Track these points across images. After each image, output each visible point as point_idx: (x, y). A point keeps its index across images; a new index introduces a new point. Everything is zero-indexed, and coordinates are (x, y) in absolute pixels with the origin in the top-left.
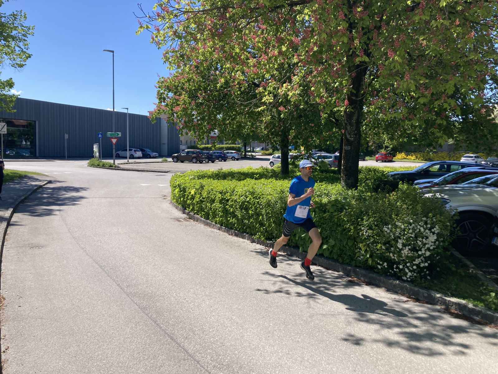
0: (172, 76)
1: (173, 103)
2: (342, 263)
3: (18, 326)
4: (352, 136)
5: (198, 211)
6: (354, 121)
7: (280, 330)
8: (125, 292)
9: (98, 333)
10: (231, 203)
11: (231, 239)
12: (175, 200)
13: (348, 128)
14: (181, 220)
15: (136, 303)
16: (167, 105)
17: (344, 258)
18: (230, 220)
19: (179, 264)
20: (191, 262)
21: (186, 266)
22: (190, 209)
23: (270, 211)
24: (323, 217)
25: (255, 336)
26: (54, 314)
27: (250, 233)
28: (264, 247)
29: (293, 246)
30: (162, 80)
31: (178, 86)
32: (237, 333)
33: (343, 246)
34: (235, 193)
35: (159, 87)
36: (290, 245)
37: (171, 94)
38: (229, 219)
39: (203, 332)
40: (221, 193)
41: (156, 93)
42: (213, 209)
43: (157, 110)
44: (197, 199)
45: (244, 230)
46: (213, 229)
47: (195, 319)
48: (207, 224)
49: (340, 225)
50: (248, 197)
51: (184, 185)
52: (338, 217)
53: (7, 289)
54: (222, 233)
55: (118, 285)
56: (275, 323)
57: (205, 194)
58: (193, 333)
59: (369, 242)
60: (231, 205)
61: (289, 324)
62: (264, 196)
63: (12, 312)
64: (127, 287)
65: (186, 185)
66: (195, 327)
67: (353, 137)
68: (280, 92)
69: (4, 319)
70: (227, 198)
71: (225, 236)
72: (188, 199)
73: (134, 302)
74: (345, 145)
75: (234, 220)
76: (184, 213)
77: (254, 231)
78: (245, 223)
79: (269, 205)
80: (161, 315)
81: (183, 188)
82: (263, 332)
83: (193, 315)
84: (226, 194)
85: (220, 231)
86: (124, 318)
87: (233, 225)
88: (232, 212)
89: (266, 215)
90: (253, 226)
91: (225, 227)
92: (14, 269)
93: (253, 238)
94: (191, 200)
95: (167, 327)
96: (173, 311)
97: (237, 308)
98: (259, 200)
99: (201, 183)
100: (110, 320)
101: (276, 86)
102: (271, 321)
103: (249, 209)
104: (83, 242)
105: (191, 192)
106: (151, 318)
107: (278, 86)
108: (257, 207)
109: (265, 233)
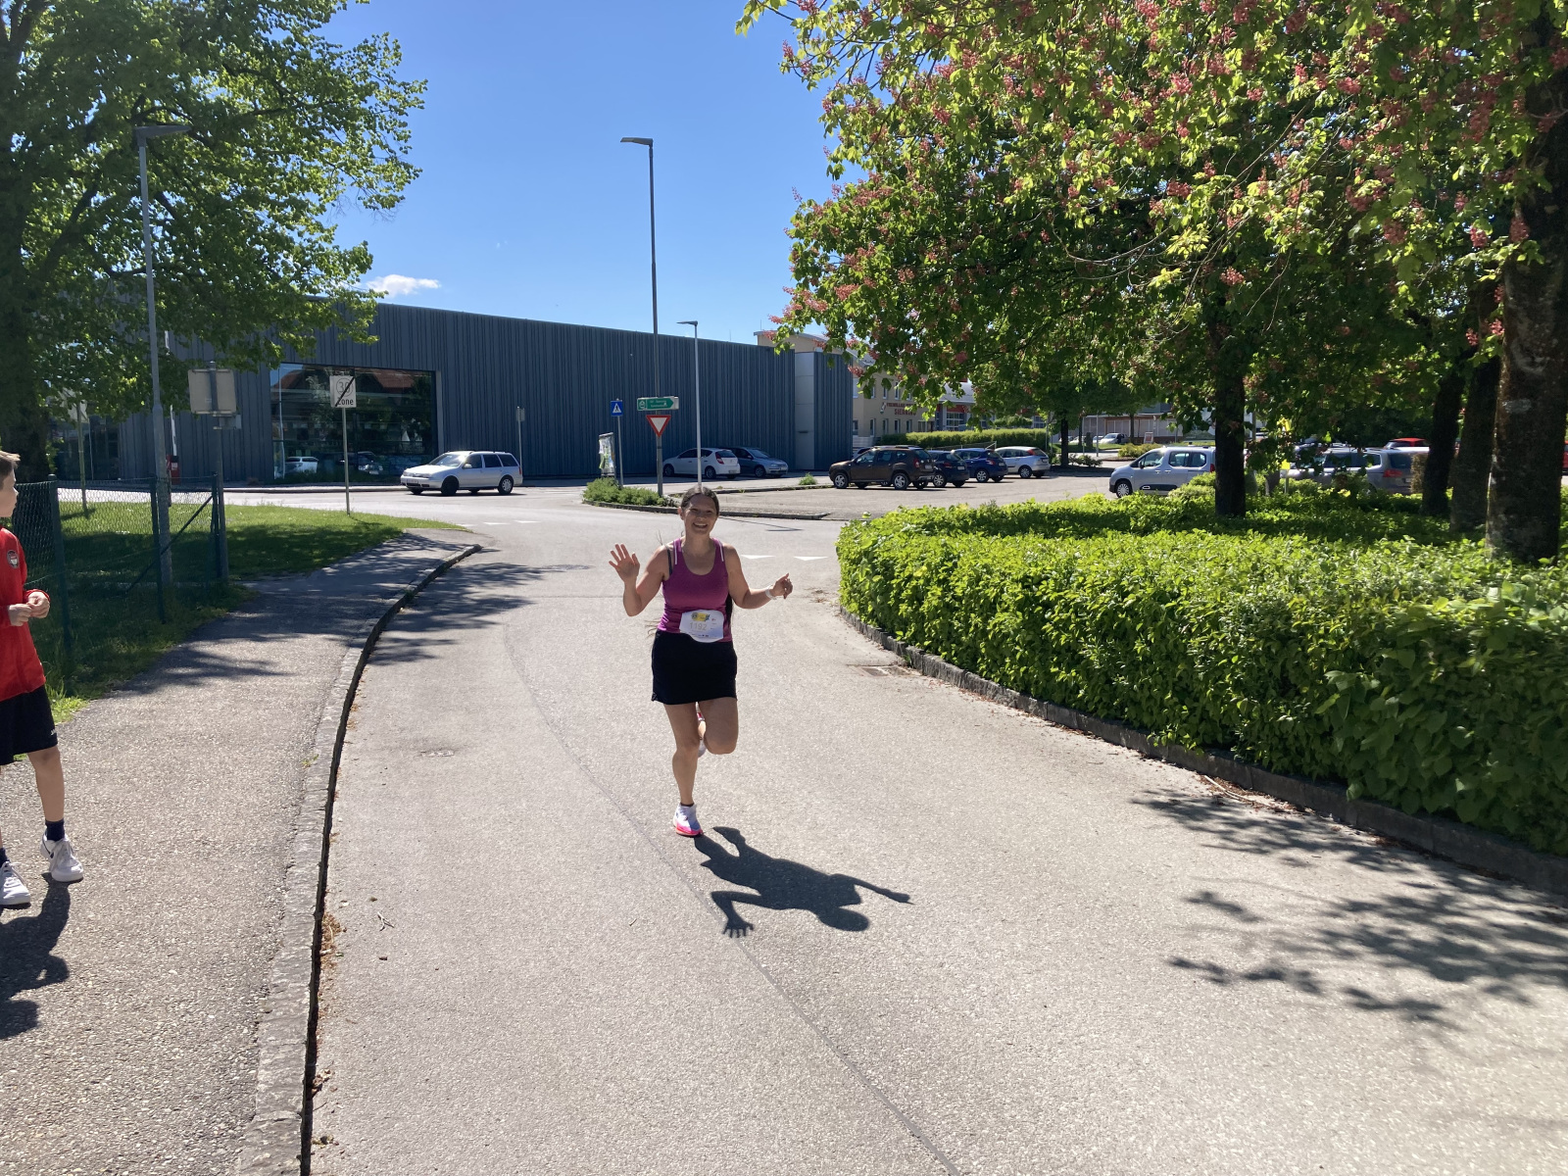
0: (841, 196)
3: (375, 1036)
4: (1539, 360)
5: (937, 641)
6: (1547, 301)
9: (642, 1086)
10: (1064, 616)
11: (1067, 743)
12: (854, 606)
13: (1523, 328)
14: (879, 669)
15: (766, 971)
17: (1554, 833)
18: (1057, 674)
19: (897, 825)
20: (939, 822)
22: (909, 634)
23: (1221, 645)
26: (492, 998)
27: (1136, 724)
28: (1198, 777)
30: (809, 211)
31: (860, 228)
34: (1076, 579)
35: (798, 234)
36: (1307, 770)
38: (1053, 670)
40: (1020, 579)
42: (994, 636)
43: (793, 313)
44: (933, 597)
45: (1112, 712)
46: (994, 706)
47: (993, 1053)
48: (969, 686)
50: (1127, 594)
51: (885, 554)
53: (348, 894)
54: (1030, 719)
57: (961, 587)
58: (996, 1116)
60: (1061, 620)
62: (1192, 590)
63: (360, 977)
65: (891, 554)
66: (1000, 1087)
67: (1542, 364)
69: (331, 1003)
70: (1045, 598)
71: (1042, 731)
72: (899, 601)
73: (759, 967)
74: (1505, 394)
75: (1074, 674)
76: (887, 647)
77: (1155, 717)
78: (1116, 687)
79: (1216, 625)
80: (861, 1029)
81: (884, 564)
82: (1286, 1138)
83: (983, 1034)
84: (1039, 584)
85: (1021, 713)
86: (729, 1028)
87: (1071, 692)
88: (1068, 647)
89: (1203, 660)
90: (1150, 698)
91: (1040, 698)
92: (372, 823)
93: (1151, 741)
94: (911, 604)
95: (890, 1081)
96: (904, 1012)
97: (1148, 1016)
98: (1174, 603)
99: (945, 545)
100: (680, 1036)
101: (1221, 193)
102: (1306, 1089)
103: (1132, 638)
104: (577, 736)
105: (910, 578)
106: (825, 1035)
107: (1230, 190)
108: (1167, 632)
109: (1198, 725)
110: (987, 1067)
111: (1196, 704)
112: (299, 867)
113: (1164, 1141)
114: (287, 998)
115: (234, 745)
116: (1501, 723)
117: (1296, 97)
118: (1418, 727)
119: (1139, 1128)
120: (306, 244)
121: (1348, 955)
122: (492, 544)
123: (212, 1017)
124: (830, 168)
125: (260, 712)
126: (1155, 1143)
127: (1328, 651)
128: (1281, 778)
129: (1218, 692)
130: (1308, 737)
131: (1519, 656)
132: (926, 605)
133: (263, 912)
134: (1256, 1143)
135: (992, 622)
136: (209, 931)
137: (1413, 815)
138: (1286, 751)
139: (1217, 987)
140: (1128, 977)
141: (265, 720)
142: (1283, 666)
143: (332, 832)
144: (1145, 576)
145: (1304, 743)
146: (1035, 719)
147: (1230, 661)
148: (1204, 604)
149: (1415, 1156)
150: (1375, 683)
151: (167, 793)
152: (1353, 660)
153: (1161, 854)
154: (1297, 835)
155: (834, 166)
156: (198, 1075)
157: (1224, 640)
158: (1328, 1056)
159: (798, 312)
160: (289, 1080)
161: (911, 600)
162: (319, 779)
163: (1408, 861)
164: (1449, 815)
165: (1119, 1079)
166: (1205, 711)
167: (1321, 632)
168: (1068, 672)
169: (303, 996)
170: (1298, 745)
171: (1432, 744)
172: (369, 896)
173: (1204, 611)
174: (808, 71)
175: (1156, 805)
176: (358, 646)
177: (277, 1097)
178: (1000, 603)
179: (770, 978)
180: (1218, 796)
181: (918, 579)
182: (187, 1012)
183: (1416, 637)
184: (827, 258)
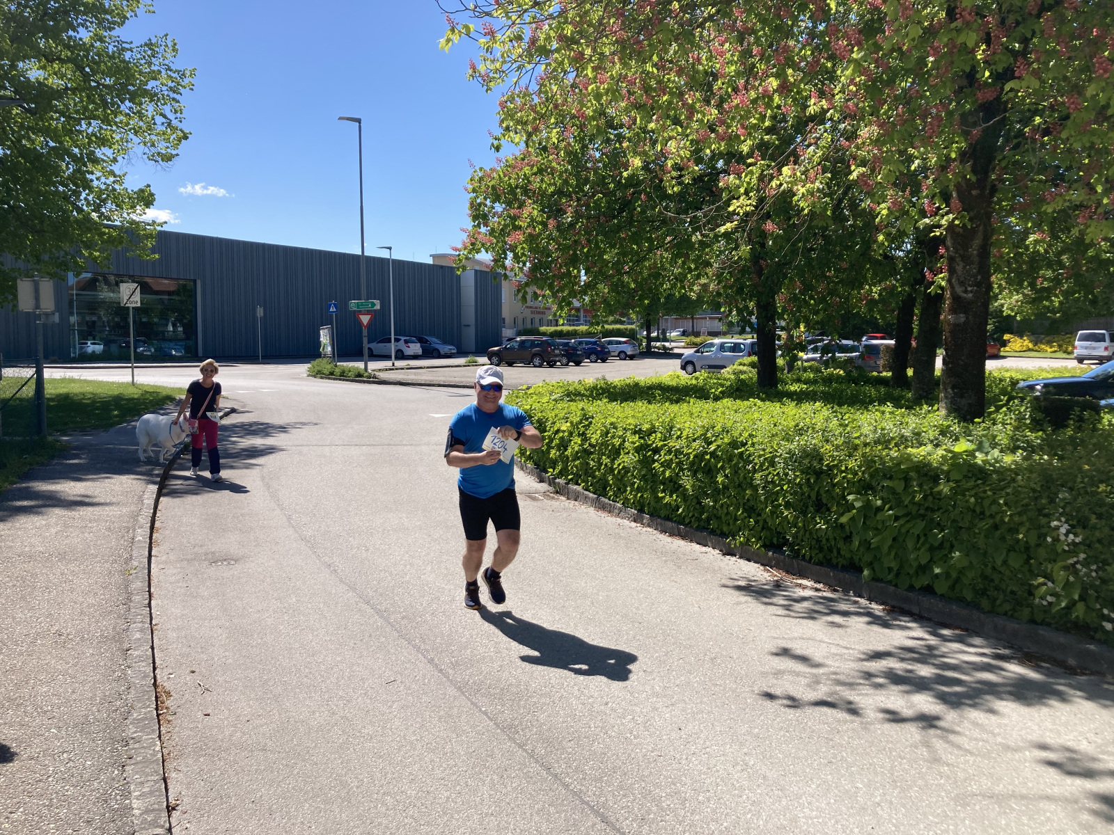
0: (502, 165)
1: (506, 226)
2: (989, 612)
3: (210, 771)
4: (969, 289)
5: (577, 476)
6: (974, 251)
7: (891, 803)
8: (451, 681)
9: (410, 797)
10: (667, 458)
11: (672, 546)
13: (959, 268)
14: (537, 495)
15: (485, 713)
16: (492, 231)
17: (995, 600)
18: (664, 497)
19: (564, 607)
20: (593, 603)
21: (582, 613)
22: (557, 471)
23: (776, 478)
24: (931, 492)
25: (830, 820)
26: (292, 740)
27: (718, 532)
28: (762, 568)
29: (843, 566)
30: (480, 175)
31: (517, 187)
32: (774, 808)
33: (994, 568)
34: (675, 433)
35: (474, 191)
36: (834, 561)
37: (499, 207)
38: (660, 495)
39: (683, 803)
40: (635, 433)
41: (468, 205)
42: (619, 472)
43: (469, 244)
44: (576, 444)
45: (702, 523)
46: (619, 520)
47: (649, 763)
48: (603, 508)
49: (982, 513)
50: (711, 443)
51: (540, 414)
52: (976, 494)
53: (172, 668)
54: (645, 529)
55: (431, 661)
56: (869, 780)
57: (595, 437)
58: (657, 805)
59: (1075, 559)
60: (666, 461)
61: (910, 787)
62: (755, 440)
63: (191, 729)
64: (455, 665)
65: (544, 414)
66: (657, 785)
67: (971, 292)
68: (774, 186)
69: (172, 749)
70: (654, 445)
71: (654, 537)
72: (550, 447)
73: (480, 710)
74: (950, 310)
75: (675, 497)
76: (541, 481)
77: (731, 527)
78: (704, 507)
79: (772, 463)
80: (557, 750)
81: (539, 421)
82: (848, 809)
83: (641, 749)
84: (650, 435)
85: (638, 525)
86: (466, 754)
87: (673, 510)
88: (671, 479)
89: (763, 487)
90: (728, 513)
91: (651, 515)
92: (183, 615)
93: (729, 544)
94: (559, 450)
95: (582, 785)
96: (585, 738)
97: (749, 733)
98: (743, 449)
99: (583, 409)
100: (432, 761)
101: (765, 173)
102: (857, 776)
103: (714, 473)
104: (325, 548)
105: (558, 431)
106: (532, 756)
107: (771, 171)
108: (739, 469)
109: (761, 532)
110: (646, 773)
111: (759, 518)
112: (135, 650)
113: (770, 816)
114: (143, 747)
115: (70, 560)
116: (961, 528)
117: (812, 112)
118: (908, 531)
119: (753, 808)
120: (103, 187)
121: (879, 686)
122: (244, 406)
123: (89, 763)
124: (493, 144)
125: (86, 535)
126: (764, 818)
127: (848, 482)
128: (818, 567)
129: (774, 510)
130: (835, 539)
131: (971, 483)
132: (570, 450)
133: (114, 684)
134: (829, 814)
135: (616, 463)
136: (75, 700)
137: (906, 590)
138: (821, 549)
139: (792, 711)
140: (733, 707)
141: (91, 541)
142: (818, 492)
143: (154, 623)
144: (723, 431)
145: (833, 543)
146: (648, 529)
147: (782, 489)
148: (764, 450)
149: (930, 817)
150: (879, 503)
151: (23, 598)
152: (864, 487)
153: (744, 621)
154: (831, 606)
155: (496, 143)
156: (87, 806)
157: (778, 473)
158: (868, 754)
159: (473, 244)
160: (156, 806)
161: (558, 447)
162: (138, 584)
163: (905, 621)
164: (929, 590)
165: (736, 776)
166: (765, 521)
167: (843, 468)
168: (671, 496)
169: (155, 745)
170: (829, 545)
171: (918, 542)
172: (189, 669)
173: (764, 455)
174: (486, 80)
175: (739, 588)
176: (154, 483)
177: (149, 819)
178: (623, 449)
179: (489, 718)
180: (777, 581)
181: (564, 431)
182: (70, 760)
183: (906, 472)
184: (493, 208)
